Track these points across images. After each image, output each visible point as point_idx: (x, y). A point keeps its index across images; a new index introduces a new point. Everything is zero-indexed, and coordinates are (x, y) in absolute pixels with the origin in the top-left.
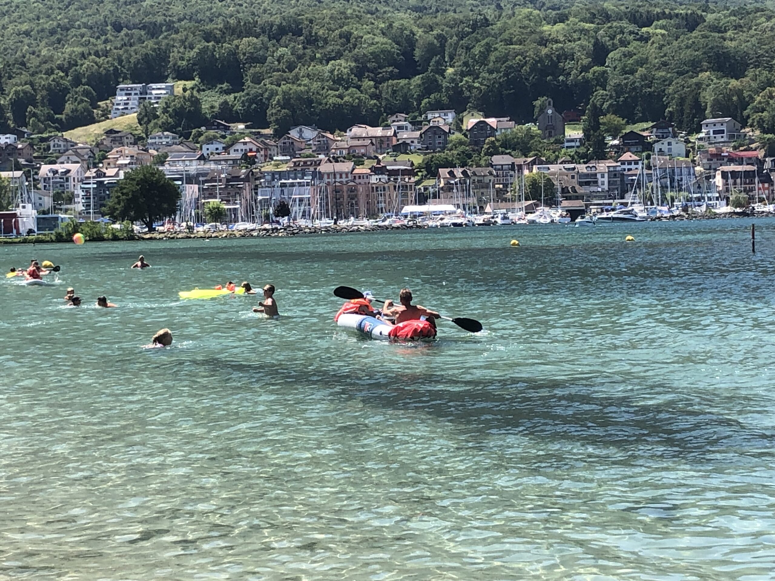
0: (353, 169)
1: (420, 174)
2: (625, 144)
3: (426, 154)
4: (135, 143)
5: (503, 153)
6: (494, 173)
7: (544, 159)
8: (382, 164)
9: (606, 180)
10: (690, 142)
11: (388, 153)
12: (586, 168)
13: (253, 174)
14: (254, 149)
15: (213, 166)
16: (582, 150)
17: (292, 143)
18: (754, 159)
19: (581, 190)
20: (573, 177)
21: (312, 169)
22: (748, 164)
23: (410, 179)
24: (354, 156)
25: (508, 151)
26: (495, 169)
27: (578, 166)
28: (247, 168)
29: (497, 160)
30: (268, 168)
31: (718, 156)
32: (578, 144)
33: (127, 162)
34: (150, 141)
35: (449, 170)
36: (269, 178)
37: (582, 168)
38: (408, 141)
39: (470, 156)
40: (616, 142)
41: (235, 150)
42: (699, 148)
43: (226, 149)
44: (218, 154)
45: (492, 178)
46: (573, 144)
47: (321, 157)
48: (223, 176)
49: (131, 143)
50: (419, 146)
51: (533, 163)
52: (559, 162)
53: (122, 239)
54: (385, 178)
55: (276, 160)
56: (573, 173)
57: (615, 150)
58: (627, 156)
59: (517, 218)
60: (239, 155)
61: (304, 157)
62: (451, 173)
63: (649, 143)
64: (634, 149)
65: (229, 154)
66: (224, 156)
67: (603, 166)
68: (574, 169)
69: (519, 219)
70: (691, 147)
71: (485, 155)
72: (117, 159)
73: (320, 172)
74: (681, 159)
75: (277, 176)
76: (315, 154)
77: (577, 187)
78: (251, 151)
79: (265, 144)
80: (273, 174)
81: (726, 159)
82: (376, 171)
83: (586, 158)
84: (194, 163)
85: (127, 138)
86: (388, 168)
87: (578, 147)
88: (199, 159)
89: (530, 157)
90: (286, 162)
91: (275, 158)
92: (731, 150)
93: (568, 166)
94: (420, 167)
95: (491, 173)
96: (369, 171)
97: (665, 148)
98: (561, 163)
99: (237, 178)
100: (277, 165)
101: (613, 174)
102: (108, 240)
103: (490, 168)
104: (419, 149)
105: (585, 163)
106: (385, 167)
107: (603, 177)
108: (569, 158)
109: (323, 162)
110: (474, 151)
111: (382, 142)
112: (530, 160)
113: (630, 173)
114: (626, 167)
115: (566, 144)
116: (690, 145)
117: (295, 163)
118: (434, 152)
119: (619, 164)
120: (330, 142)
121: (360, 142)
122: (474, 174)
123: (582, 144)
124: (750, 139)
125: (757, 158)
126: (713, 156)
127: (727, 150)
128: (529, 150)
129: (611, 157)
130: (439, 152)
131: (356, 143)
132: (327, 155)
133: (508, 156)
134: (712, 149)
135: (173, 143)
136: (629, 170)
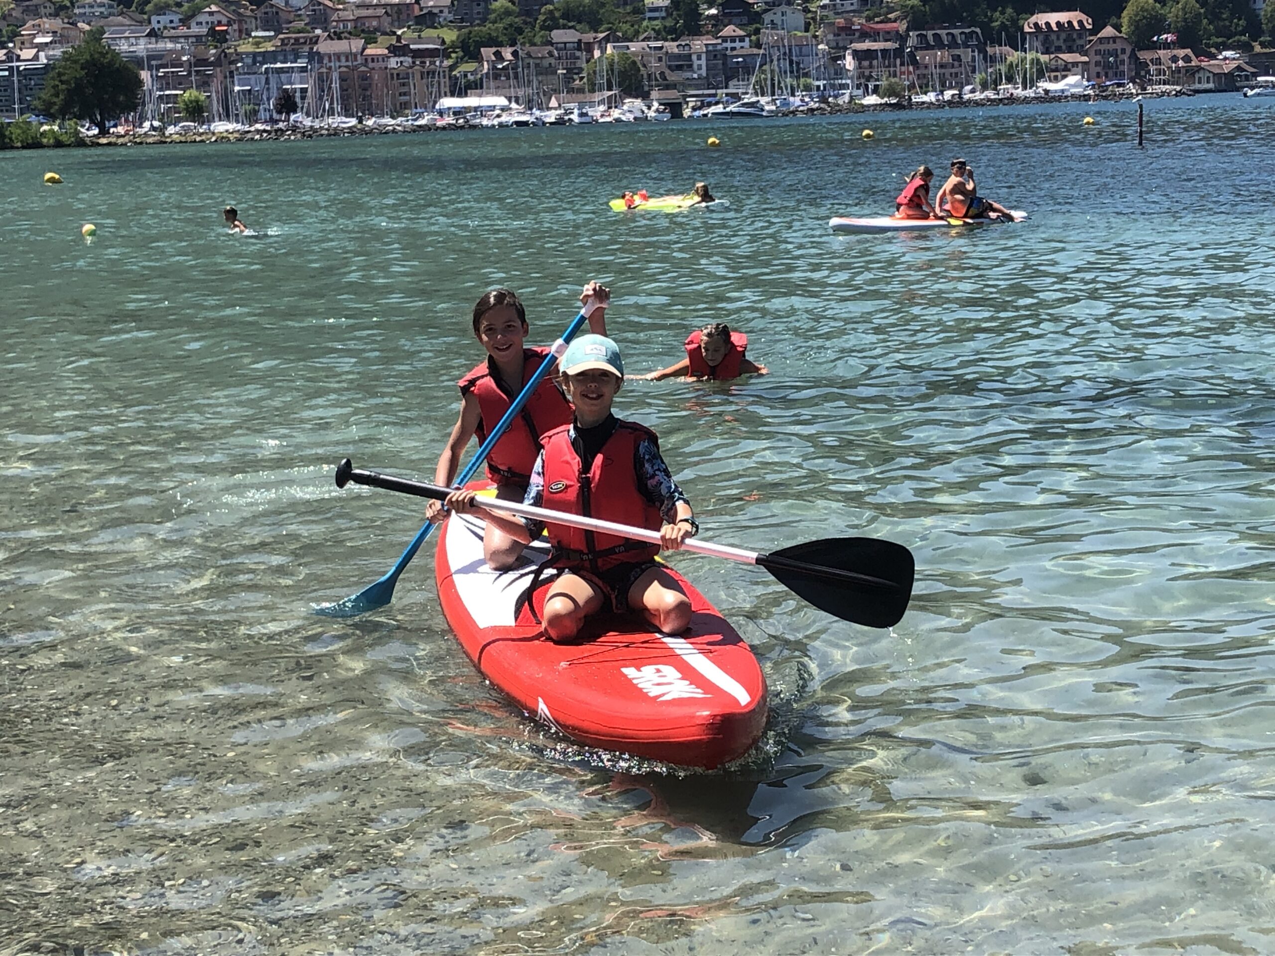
0: (364, 49)
1: (453, 55)
2: (725, 14)
3: (460, 28)
4: (56, 15)
5: (565, 27)
6: (556, 53)
7: (620, 34)
8: (404, 42)
9: (703, 62)
10: (810, 11)
11: (409, 27)
12: (678, 46)
13: (226, 56)
14: (224, 21)
15: (170, 46)
16: (669, 23)
17: (277, 13)
18: (893, 34)
19: (672, 77)
20: (660, 59)
21: (306, 48)
22: (886, 41)
23: (442, 62)
24: (363, 31)
25: (571, 24)
26: (557, 49)
27: (667, 44)
28: (216, 47)
29: (558, 35)
30: (246, 47)
31: (847, 30)
32: (664, 14)
33: (48, 39)
34: (77, 11)
35: (494, 49)
36: (249, 61)
37: (672, 47)
38: (436, 11)
39: (520, 31)
40: (713, 11)
41: (197, 24)
42: (821, 19)
43: (185, 21)
44: (174, 28)
45: (553, 61)
46: (656, 14)
47: (318, 32)
48: (185, 58)
49: (50, 15)
50: (451, 17)
51: (607, 39)
52: (641, 38)
53: (69, 145)
54: (408, 60)
55: (255, 37)
56: (660, 54)
57: (713, 22)
58: (729, 30)
59: (599, 114)
60: (204, 30)
61: (294, 33)
62: (498, 54)
63: (757, 12)
64: (736, 20)
65: (189, 28)
66: (183, 30)
67: (699, 44)
68: (661, 48)
69: (602, 116)
70: (812, 18)
71: (541, 29)
72: (34, 36)
73: (318, 53)
74: (799, 34)
75: (259, 59)
76: (309, 28)
77: (667, 72)
78: (220, 23)
79: (240, 14)
80: (255, 55)
81: (857, 34)
82: (397, 50)
83: (673, 33)
84: (142, 41)
85: (45, 7)
86: (412, 47)
87: (663, 18)
88: (149, 35)
89: (602, 32)
90: (270, 39)
91: (253, 34)
92: (863, 21)
93: (653, 44)
94: (453, 46)
95: (551, 54)
96: (386, 51)
97: (777, 19)
98: (643, 40)
99: (203, 62)
100: (257, 44)
101: (712, 54)
102: (48, 147)
103: (550, 48)
104: (451, 22)
105: (673, 40)
106: (408, 45)
107: (699, 58)
108: (653, 34)
109: (321, 40)
110: (525, 23)
111: (399, 12)
112: (602, 35)
113: (735, 53)
114: (729, 45)
115: (648, 15)
116: (810, 15)
117: (282, 40)
118: (471, 25)
119: (719, 41)
120: (328, 11)
121: (370, 12)
122: (529, 55)
123: (669, 14)
124: (888, 7)
125: (897, 32)
126: (841, 29)
127: (858, 22)
128: (600, 22)
129: (708, 33)
130: (478, 25)
131: (364, 12)
132: (325, 30)
133: (572, 31)
134: (840, 21)
135: (110, 14)
136: (733, 49)
